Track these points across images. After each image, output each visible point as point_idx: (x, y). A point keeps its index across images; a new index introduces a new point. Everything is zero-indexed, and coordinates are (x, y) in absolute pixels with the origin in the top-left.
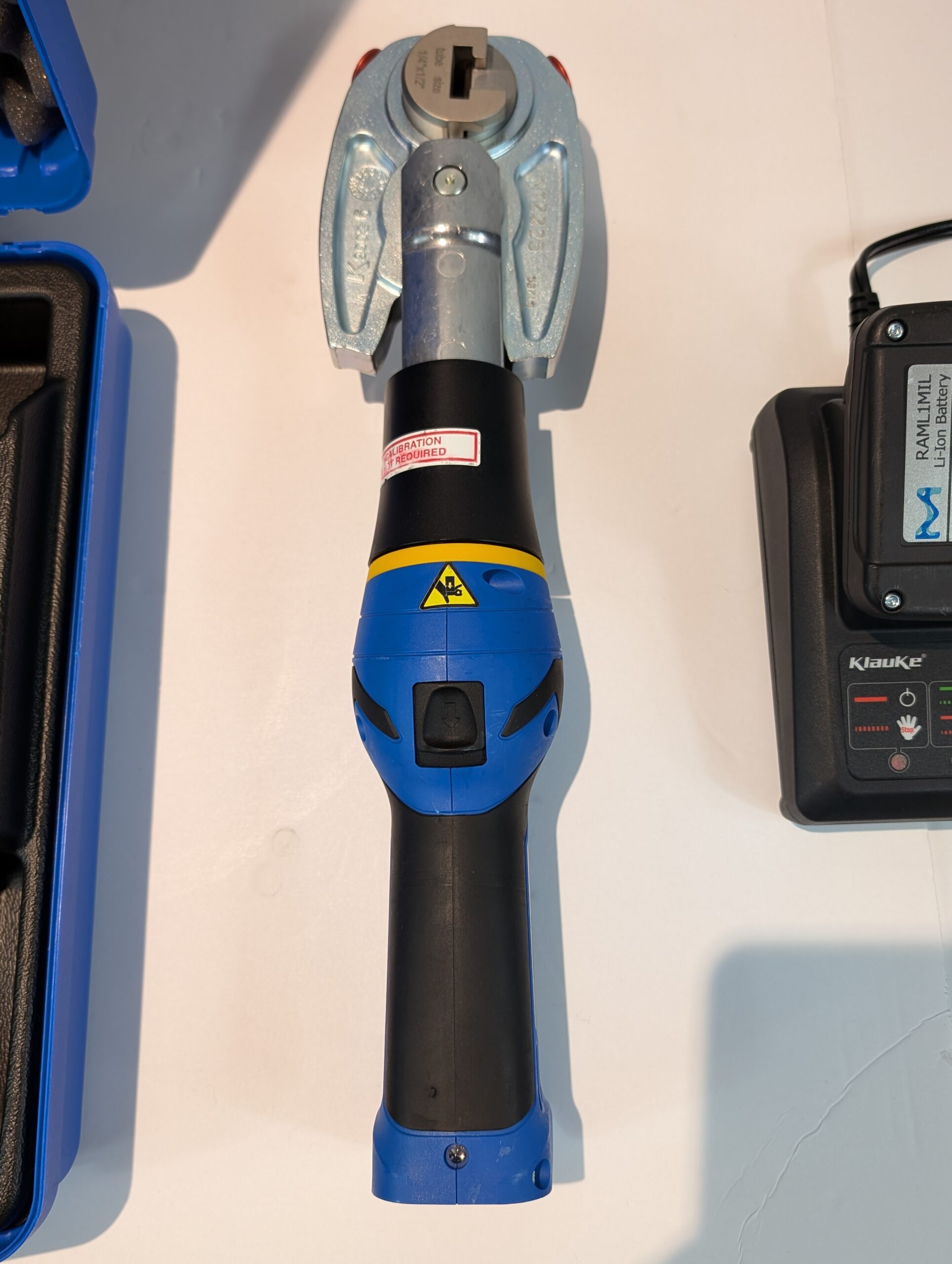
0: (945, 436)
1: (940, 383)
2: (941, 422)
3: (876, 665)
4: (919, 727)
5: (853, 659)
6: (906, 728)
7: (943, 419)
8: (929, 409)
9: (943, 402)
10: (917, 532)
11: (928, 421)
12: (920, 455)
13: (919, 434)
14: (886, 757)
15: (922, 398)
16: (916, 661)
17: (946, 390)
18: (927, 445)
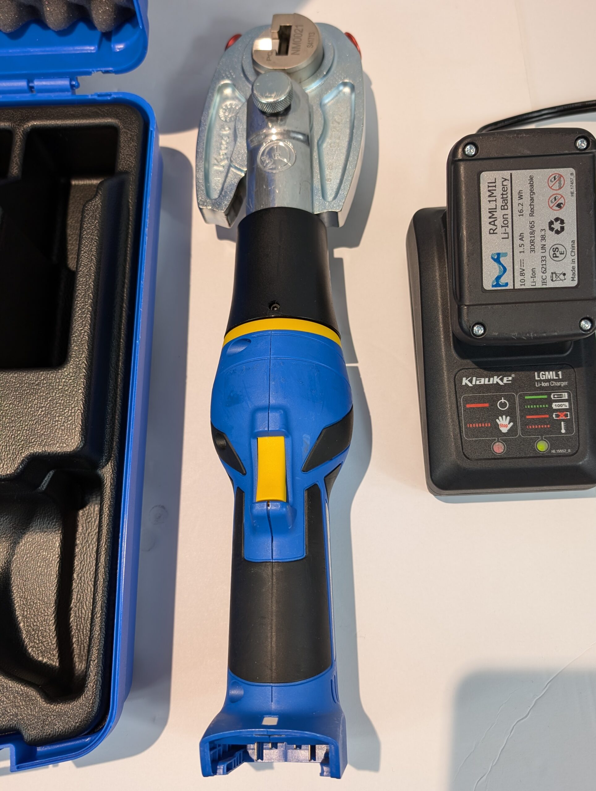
0: (508, 218)
1: (502, 183)
2: (504, 209)
3: (480, 382)
4: (512, 424)
5: (464, 379)
6: (502, 425)
7: (506, 207)
8: (496, 201)
9: (505, 196)
10: (493, 282)
11: (496, 209)
12: (492, 231)
13: (490, 218)
14: (489, 445)
15: (491, 193)
16: (508, 379)
17: (507, 187)
18: (496, 224)
